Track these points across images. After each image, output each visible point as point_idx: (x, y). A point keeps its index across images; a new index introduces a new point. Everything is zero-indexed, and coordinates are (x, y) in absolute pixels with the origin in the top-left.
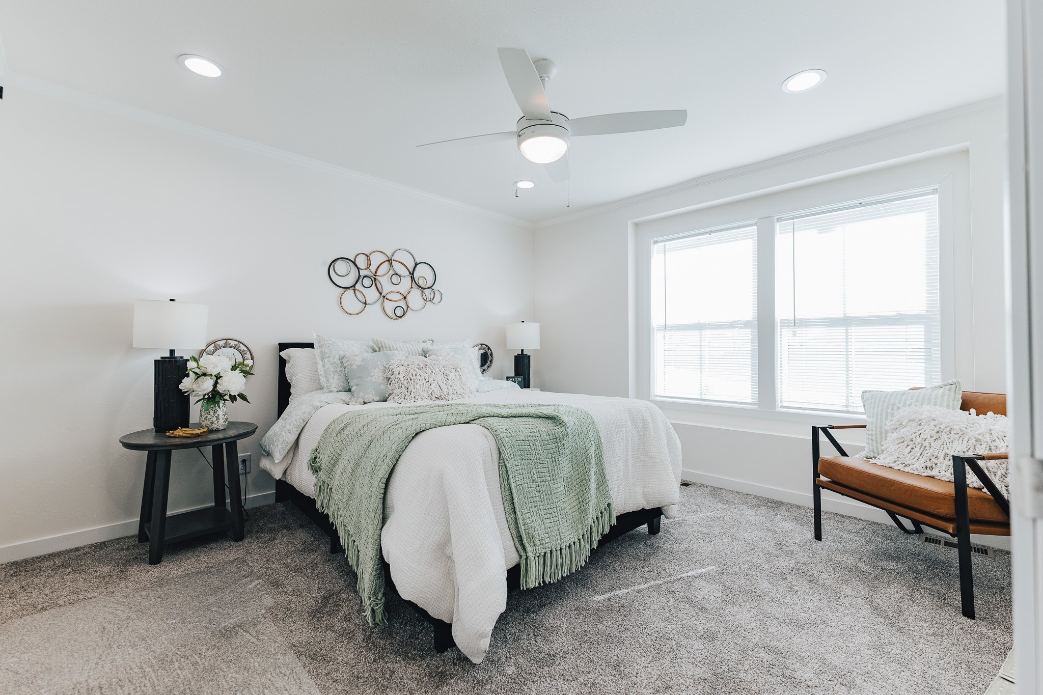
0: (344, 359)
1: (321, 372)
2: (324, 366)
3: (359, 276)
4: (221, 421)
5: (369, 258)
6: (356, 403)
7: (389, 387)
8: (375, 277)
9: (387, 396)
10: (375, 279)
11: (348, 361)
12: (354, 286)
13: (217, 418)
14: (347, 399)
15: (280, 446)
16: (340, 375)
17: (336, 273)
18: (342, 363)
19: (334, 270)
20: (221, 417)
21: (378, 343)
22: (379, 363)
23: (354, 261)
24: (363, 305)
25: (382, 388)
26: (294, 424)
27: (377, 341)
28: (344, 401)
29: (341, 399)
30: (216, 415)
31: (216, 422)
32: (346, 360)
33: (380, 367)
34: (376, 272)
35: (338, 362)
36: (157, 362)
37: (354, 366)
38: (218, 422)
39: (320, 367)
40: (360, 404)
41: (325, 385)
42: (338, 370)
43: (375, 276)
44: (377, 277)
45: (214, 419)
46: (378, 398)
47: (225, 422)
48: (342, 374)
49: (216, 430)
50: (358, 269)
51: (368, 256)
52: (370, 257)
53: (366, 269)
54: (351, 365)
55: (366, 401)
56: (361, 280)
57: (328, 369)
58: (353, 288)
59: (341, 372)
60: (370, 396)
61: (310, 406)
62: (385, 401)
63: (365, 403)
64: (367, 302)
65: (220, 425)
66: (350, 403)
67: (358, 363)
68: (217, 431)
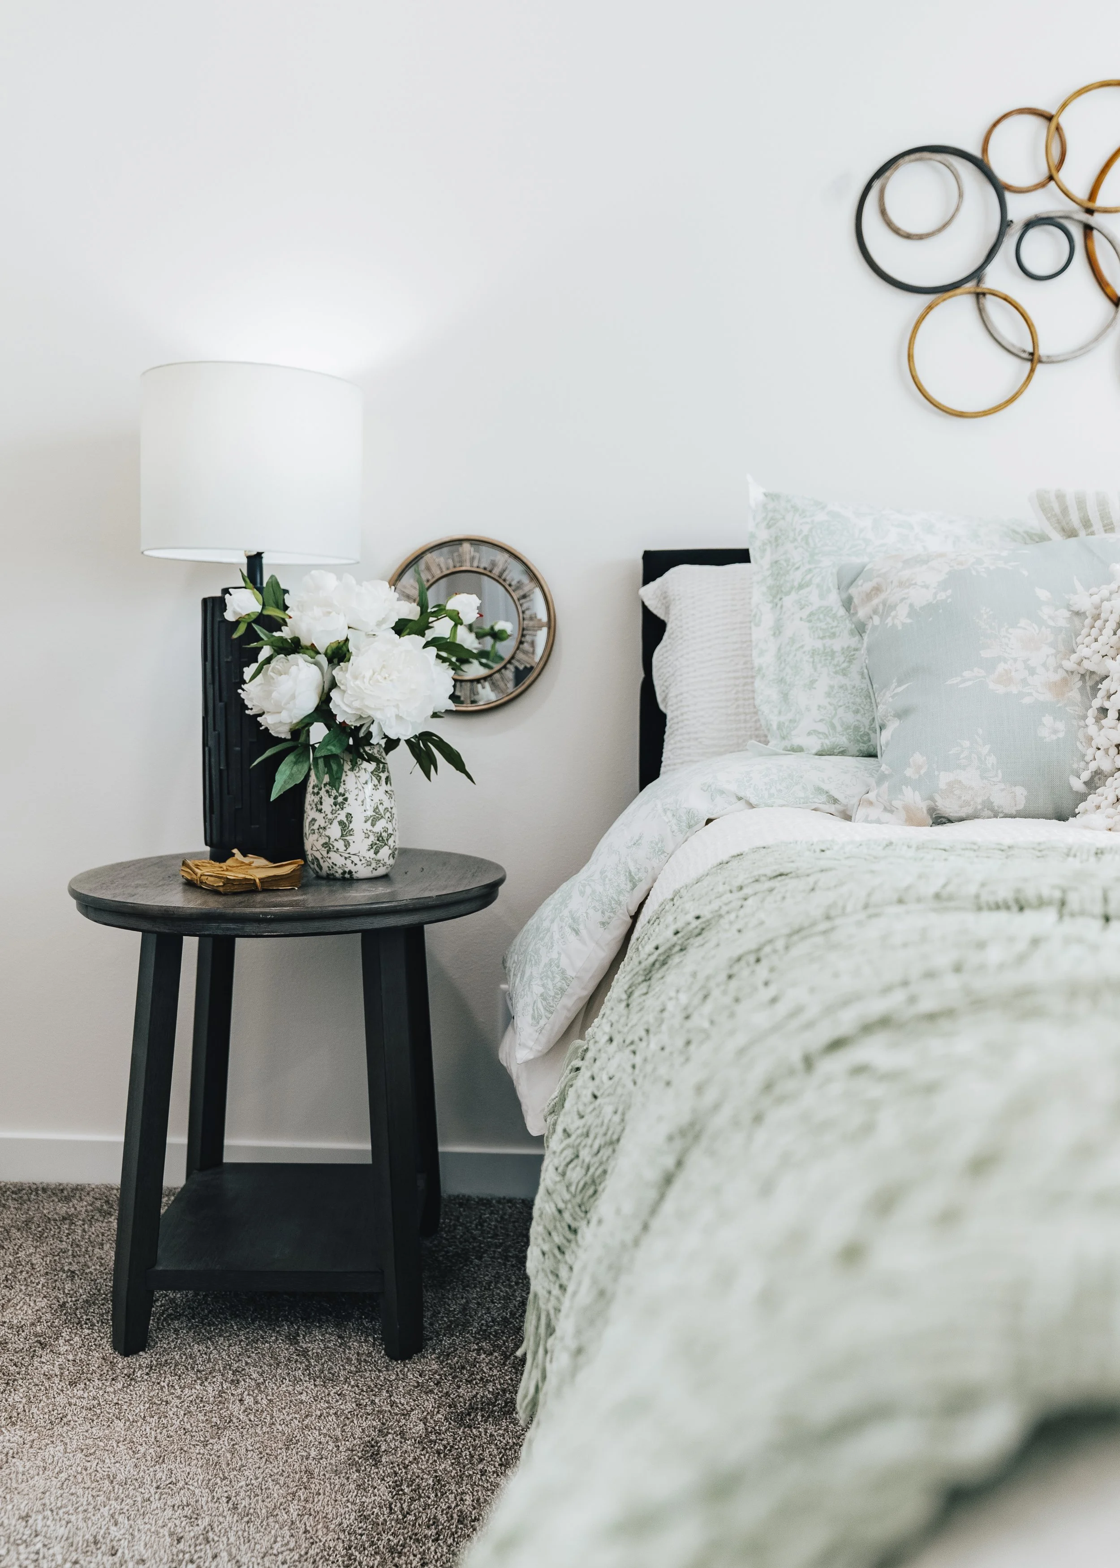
0: (860, 582)
1: (766, 659)
2: (777, 630)
3: (1005, 224)
4: (360, 845)
5: (1058, 129)
6: (887, 816)
7: (1092, 730)
8: (1085, 217)
9: (1078, 785)
10: (1088, 229)
11: (877, 589)
12: (977, 274)
13: (345, 827)
14: (847, 794)
15: (537, 989)
16: (844, 673)
17: (889, 224)
18: (848, 604)
19: (883, 212)
20: (358, 825)
21: (1065, 510)
22: (1043, 594)
23: (976, 152)
24: (1018, 369)
25: (1044, 733)
26: (594, 892)
27: (1060, 497)
28: (835, 801)
29: (819, 790)
30: (342, 816)
31: (340, 845)
32: (868, 586)
33: (1046, 612)
34: (1093, 195)
35: (834, 599)
36: (209, 605)
37: (901, 617)
38: (347, 845)
39: (761, 633)
40: (912, 820)
41: (774, 720)
42: (837, 645)
43: (1090, 211)
44: (1096, 220)
45: (335, 831)
46: (1020, 797)
47: (375, 848)
48: (855, 669)
49: (344, 879)
50: (1000, 189)
51: (1049, 118)
52: (1064, 120)
53: (1042, 185)
54: (888, 608)
55: (948, 807)
56: (1009, 244)
57: (793, 640)
58: (970, 285)
59: (850, 655)
60: (969, 777)
61: (665, 811)
62: (1062, 817)
63: (940, 820)
64: (1043, 351)
65: (356, 859)
66: (860, 813)
67: (920, 597)
68: (348, 879)
